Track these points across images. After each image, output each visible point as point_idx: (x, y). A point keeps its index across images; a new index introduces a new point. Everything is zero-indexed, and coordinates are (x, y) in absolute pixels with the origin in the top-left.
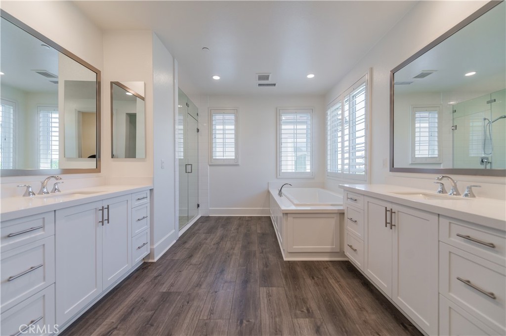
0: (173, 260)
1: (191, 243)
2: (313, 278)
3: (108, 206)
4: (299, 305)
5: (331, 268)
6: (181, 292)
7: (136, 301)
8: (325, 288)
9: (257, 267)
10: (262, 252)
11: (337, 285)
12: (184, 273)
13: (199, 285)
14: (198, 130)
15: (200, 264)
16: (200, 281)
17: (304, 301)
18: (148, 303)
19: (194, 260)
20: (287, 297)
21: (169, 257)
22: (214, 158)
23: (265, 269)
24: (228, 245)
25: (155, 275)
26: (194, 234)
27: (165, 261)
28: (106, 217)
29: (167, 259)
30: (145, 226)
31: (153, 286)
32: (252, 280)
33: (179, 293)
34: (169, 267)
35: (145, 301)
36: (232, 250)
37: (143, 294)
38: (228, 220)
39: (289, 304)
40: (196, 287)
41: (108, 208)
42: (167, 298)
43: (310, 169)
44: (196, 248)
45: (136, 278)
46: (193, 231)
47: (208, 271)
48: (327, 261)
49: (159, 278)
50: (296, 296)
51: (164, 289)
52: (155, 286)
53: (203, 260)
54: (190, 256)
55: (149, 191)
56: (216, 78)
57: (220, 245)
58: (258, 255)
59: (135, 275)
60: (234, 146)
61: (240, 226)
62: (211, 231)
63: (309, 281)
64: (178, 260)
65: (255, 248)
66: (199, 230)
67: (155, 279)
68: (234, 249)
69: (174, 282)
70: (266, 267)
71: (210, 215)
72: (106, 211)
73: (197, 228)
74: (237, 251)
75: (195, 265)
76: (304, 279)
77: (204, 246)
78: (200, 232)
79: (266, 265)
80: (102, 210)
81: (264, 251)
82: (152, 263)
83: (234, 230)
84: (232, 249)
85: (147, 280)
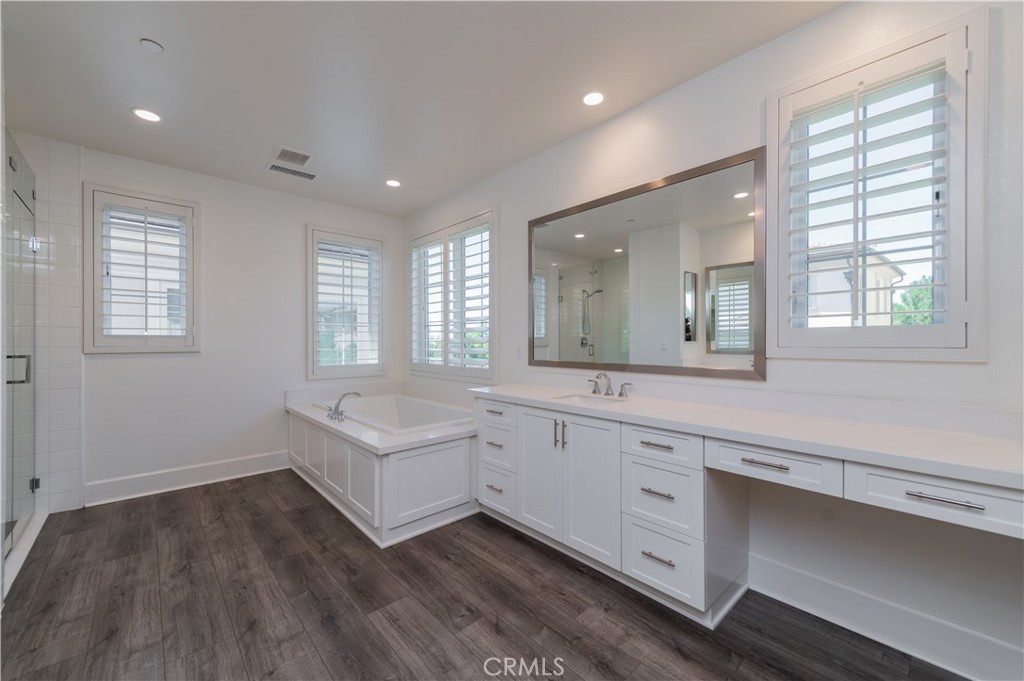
2: (449, 559)
4: (449, 608)
5: (464, 532)
8: (473, 565)
9: (334, 581)
10: (325, 549)
11: (486, 554)
17: (456, 599)
20: (426, 607)
22: (105, 332)
23: (353, 578)
24: (222, 562)
32: (342, 611)
39: (437, 616)
43: (379, 359)
48: (453, 524)
50: (439, 599)
56: (146, 115)
58: (317, 557)
61: (220, 509)
63: (445, 566)
65: (301, 545)
68: (246, 566)
70: (355, 574)
71: (87, 505)
74: (258, 567)
75: (149, 647)
76: (435, 566)
79: (351, 571)
81: (328, 544)
83: (211, 522)
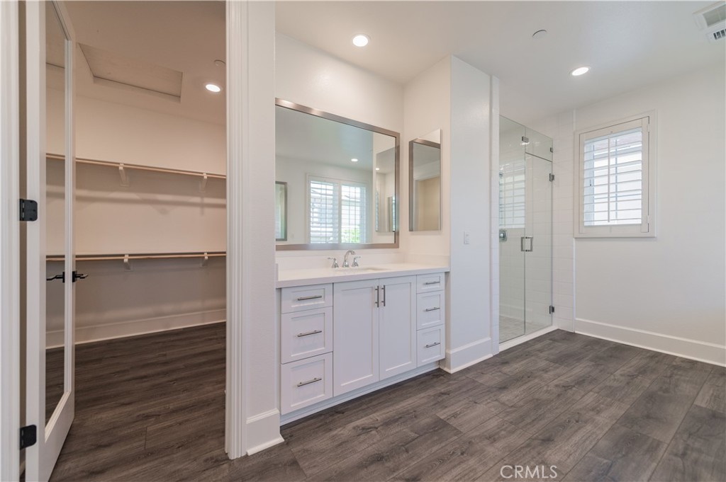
0: (474, 382)
1: (516, 367)
3: (384, 286)
6: (461, 432)
7: (408, 411)
10: (683, 455)
12: (481, 408)
13: (492, 438)
14: (552, 178)
15: (512, 406)
16: (498, 433)
18: (417, 421)
19: (506, 397)
21: (471, 375)
22: (586, 224)
24: (590, 399)
25: (443, 391)
26: (528, 355)
27: (464, 377)
28: (381, 299)
29: (468, 376)
30: (437, 320)
31: (433, 403)
33: (458, 433)
34: (465, 390)
35: (415, 417)
36: (591, 413)
37: (419, 406)
38: (619, 351)
40: (487, 438)
41: (384, 289)
42: (440, 429)
44: (518, 379)
45: (422, 383)
46: (530, 349)
47: (521, 425)
49: (445, 397)
51: (443, 414)
52: (435, 404)
53: (521, 403)
54: (503, 388)
55: (444, 274)
56: (580, 71)
57: (570, 392)
58: (663, 453)
59: (422, 379)
60: (640, 197)
61: (642, 371)
62: (563, 359)
64: (481, 384)
65: (666, 436)
66: (541, 351)
67: (439, 396)
68: (599, 412)
69: (460, 413)
71: (576, 332)
72: (381, 292)
73: (538, 346)
74: (605, 419)
75: (503, 404)
77: (536, 381)
78: (542, 355)
80: (378, 290)
81: (693, 455)
82: (447, 373)
83: (622, 375)
84: (593, 410)
85: (431, 392)
